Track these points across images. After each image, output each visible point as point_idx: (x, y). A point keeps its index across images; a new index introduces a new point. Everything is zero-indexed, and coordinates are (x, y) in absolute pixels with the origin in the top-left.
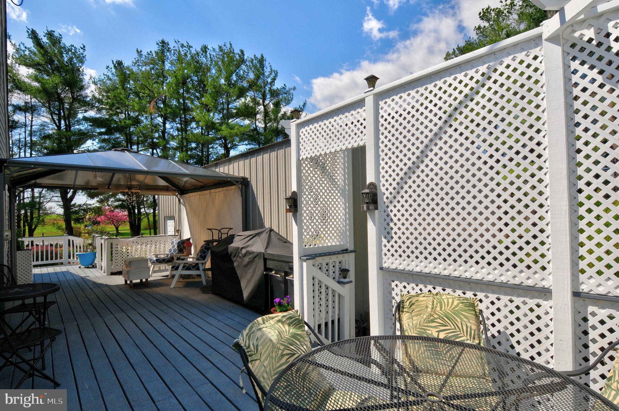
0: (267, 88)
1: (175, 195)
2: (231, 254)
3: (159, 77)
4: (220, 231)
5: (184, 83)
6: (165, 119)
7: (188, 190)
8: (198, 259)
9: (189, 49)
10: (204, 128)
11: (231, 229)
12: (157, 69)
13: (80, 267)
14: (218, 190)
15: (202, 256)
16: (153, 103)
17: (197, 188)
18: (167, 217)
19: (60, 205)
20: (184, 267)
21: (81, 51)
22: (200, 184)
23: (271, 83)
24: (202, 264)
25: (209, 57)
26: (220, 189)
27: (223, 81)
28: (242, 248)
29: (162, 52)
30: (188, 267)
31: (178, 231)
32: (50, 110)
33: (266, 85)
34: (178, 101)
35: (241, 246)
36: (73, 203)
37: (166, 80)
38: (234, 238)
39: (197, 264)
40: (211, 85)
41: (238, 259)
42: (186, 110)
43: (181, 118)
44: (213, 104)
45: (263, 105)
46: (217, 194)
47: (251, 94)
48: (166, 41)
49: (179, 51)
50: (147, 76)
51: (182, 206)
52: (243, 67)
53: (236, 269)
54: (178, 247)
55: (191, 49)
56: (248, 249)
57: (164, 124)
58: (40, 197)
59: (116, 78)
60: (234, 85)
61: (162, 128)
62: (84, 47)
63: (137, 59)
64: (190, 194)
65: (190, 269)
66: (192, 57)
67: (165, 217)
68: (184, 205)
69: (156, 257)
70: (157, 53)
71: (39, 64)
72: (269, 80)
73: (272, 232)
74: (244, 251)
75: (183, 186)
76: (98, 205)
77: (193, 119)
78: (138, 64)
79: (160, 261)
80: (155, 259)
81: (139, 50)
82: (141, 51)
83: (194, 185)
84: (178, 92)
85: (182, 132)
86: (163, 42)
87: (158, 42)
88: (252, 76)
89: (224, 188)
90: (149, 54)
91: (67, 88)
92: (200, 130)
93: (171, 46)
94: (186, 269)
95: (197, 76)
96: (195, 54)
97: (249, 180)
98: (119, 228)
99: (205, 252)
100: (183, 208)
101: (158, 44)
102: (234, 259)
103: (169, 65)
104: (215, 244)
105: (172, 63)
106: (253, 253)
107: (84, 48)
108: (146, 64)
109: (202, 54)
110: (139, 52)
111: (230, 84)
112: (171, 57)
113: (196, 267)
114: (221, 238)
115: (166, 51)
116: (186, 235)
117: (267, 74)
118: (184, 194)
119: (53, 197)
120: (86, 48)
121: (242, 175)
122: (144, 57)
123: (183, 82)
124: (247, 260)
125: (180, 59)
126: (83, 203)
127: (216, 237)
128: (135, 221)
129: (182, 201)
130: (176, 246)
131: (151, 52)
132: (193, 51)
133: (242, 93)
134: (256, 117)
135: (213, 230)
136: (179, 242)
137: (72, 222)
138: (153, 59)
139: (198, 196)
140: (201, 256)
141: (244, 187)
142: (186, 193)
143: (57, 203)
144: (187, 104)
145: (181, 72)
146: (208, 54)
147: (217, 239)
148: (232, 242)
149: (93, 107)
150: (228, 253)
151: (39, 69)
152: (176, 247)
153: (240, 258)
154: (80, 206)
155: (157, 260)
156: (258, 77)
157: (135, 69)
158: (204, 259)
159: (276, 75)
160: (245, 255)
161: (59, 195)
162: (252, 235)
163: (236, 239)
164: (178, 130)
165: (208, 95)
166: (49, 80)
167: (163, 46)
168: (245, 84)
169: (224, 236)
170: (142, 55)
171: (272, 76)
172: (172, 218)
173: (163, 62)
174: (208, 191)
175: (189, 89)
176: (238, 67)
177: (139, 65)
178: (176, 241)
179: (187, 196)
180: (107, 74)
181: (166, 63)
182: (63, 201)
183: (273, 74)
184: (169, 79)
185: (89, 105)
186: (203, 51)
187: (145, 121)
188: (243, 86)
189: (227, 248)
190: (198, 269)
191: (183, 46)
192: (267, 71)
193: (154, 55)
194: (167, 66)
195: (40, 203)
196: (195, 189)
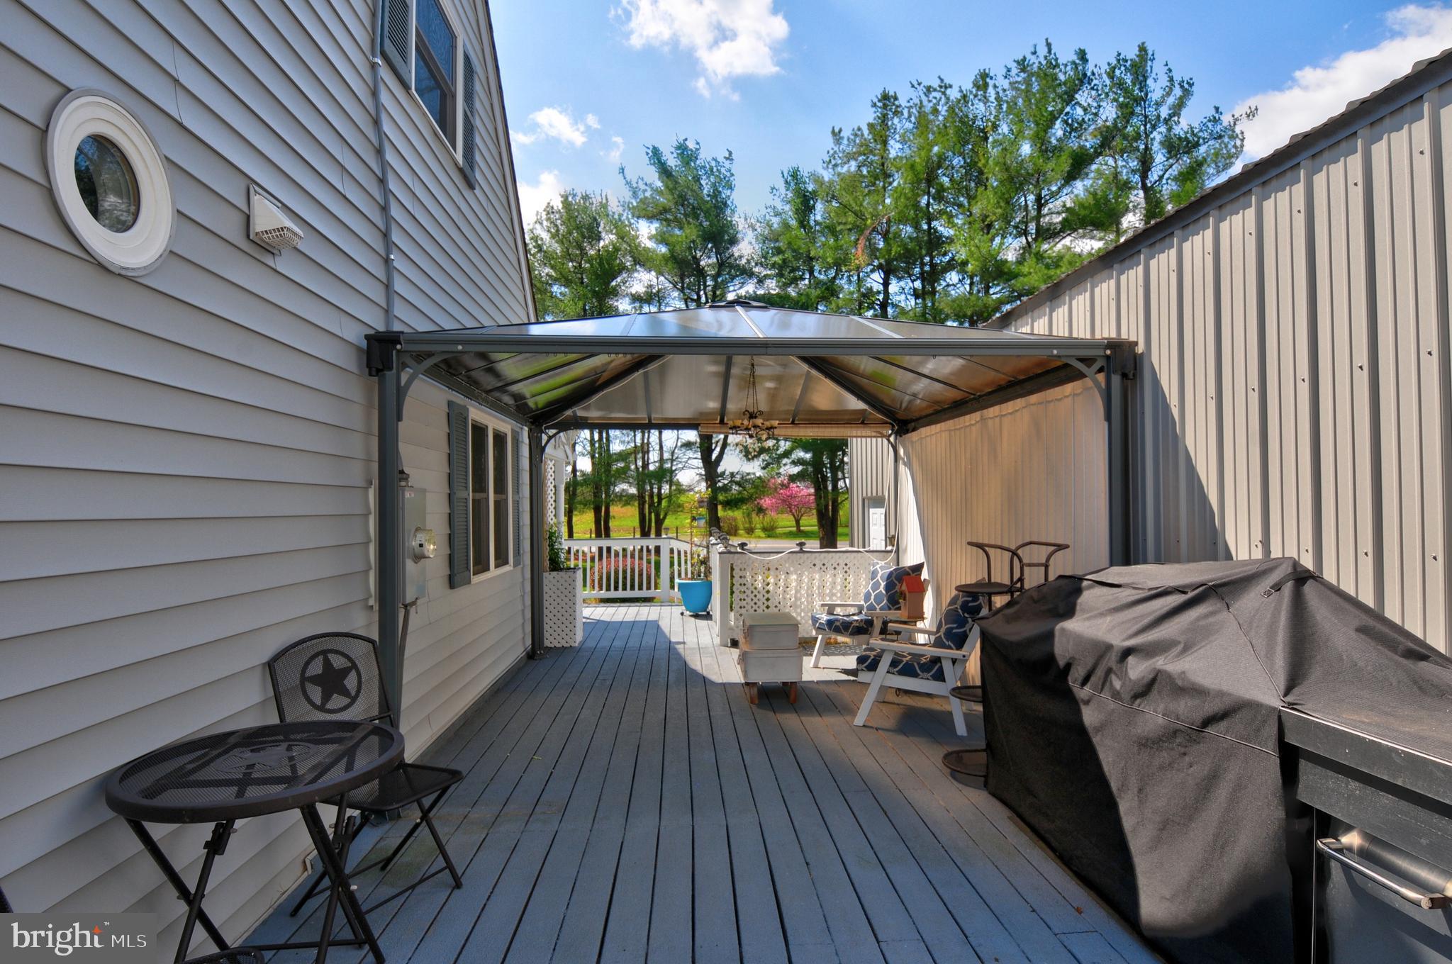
0: (1157, 136)
1: (882, 436)
2: (1068, 666)
3: (876, 178)
4: (1014, 553)
5: (931, 179)
6: (889, 271)
7: (917, 420)
8: (938, 643)
9: (944, 93)
10: (976, 279)
11: (1061, 547)
12: (871, 163)
13: (682, 614)
14: (1010, 406)
15: (953, 634)
16: (862, 242)
17: (944, 410)
18: (869, 499)
19: (701, 475)
20: (894, 663)
21: (727, 163)
22: (952, 394)
23: (1166, 121)
24: (954, 661)
25: (992, 99)
26: (1019, 403)
27: (1026, 149)
28: (1127, 652)
29: (883, 122)
30: (905, 667)
31: (893, 539)
32: (684, 294)
33: (1154, 127)
34: (917, 227)
35: (1119, 641)
36: (720, 470)
37: (890, 184)
38: (1078, 591)
39: (936, 660)
40: (997, 164)
41: (1106, 695)
42: (935, 242)
43: (923, 265)
44: (999, 211)
45: (1144, 187)
46: (1006, 420)
47: (1105, 164)
48: (892, 93)
49: (921, 106)
50: (852, 183)
51: (902, 468)
52: (1083, 97)
53: (1096, 740)
54: (888, 588)
55: (948, 92)
56: (1160, 662)
57: (886, 284)
58: (672, 461)
59: (787, 208)
60: (1058, 150)
61: (881, 297)
62: (730, 153)
63: (831, 152)
64: (924, 431)
65: (915, 675)
66: (951, 110)
67: (863, 500)
68: (909, 464)
69: (830, 613)
70: (871, 126)
71: (665, 210)
72: (1164, 112)
73: (1309, 589)
74: (1137, 669)
75: (906, 408)
76: (759, 473)
77: (950, 266)
78: (833, 162)
79: (836, 626)
80: (824, 618)
81: (837, 130)
82: (840, 131)
83: (936, 402)
84: (916, 205)
85: (924, 299)
86: (885, 97)
87: (875, 100)
88: (1109, 113)
89: (1034, 398)
90: (856, 135)
91: (710, 246)
92: (968, 287)
93: (902, 101)
94: (901, 673)
95: (962, 154)
96: (959, 101)
97: (1140, 349)
98: (802, 522)
99: (962, 622)
100: (904, 472)
101: (874, 105)
102: (1083, 693)
103: (899, 146)
104: (999, 601)
105: (903, 141)
106: (1196, 691)
107: (729, 158)
108: (849, 157)
109: (976, 96)
110: (836, 135)
111: (1045, 149)
112: (901, 125)
113: (933, 668)
114: (1021, 580)
115: (890, 114)
116: (913, 554)
117: (1155, 95)
118: (907, 432)
119: (689, 458)
120: (734, 156)
121: (1106, 331)
122: (845, 142)
123: (927, 177)
124: (1154, 716)
125: (923, 123)
126: (736, 471)
127: (1001, 576)
128: (827, 506)
129: (901, 452)
130: (883, 584)
131: (859, 129)
132: (954, 94)
133: (1079, 165)
134: (1118, 223)
135: (991, 551)
136: (891, 573)
137: (720, 507)
138: (865, 144)
139: (945, 435)
140: (948, 633)
141: (1116, 379)
142: (914, 430)
143: (696, 471)
144: (936, 231)
145: (923, 153)
146: (991, 91)
147: (1007, 581)
148: (1069, 612)
149: (751, 274)
150: (1051, 658)
151: (667, 220)
152: (882, 589)
153: (1116, 695)
154: (732, 475)
155: (830, 623)
156: (1127, 112)
157: (827, 175)
158: (959, 647)
159: (1187, 93)
160: (1145, 690)
161: (699, 455)
162: (1180, 590)
163: (1090, 597)
164: (916, 295)
165: (990, 193)
166: (681, 235)
167: (885, 106)
168: (1089, 141)
169: (1033, 579)
170: (842, 138)
171: (1171, 100)
172: (878, 502)
173: (885, 143)
174: (976, 416)
175: (944, 190)
176: (1069, 98)
177: (836, 165)
178: (883, 568)
179: (914, 436)
180: (772, 203)
181: (891, 142)
182: (705, 467)
183: (1177, 92)
184: (898, 181)
185: (746, 273)
186: (978, 88)
187: (846, 287)
188: (1082, 147)
189: (1049, 636)
190: (940, 677)
191: (929, 89)
192: (1156, 88)
193: (866, 132)
194: (895, 149)
195: (672, 472)
196: (937, 412)
